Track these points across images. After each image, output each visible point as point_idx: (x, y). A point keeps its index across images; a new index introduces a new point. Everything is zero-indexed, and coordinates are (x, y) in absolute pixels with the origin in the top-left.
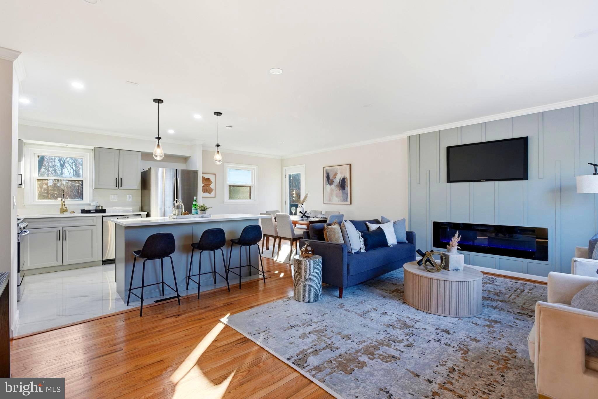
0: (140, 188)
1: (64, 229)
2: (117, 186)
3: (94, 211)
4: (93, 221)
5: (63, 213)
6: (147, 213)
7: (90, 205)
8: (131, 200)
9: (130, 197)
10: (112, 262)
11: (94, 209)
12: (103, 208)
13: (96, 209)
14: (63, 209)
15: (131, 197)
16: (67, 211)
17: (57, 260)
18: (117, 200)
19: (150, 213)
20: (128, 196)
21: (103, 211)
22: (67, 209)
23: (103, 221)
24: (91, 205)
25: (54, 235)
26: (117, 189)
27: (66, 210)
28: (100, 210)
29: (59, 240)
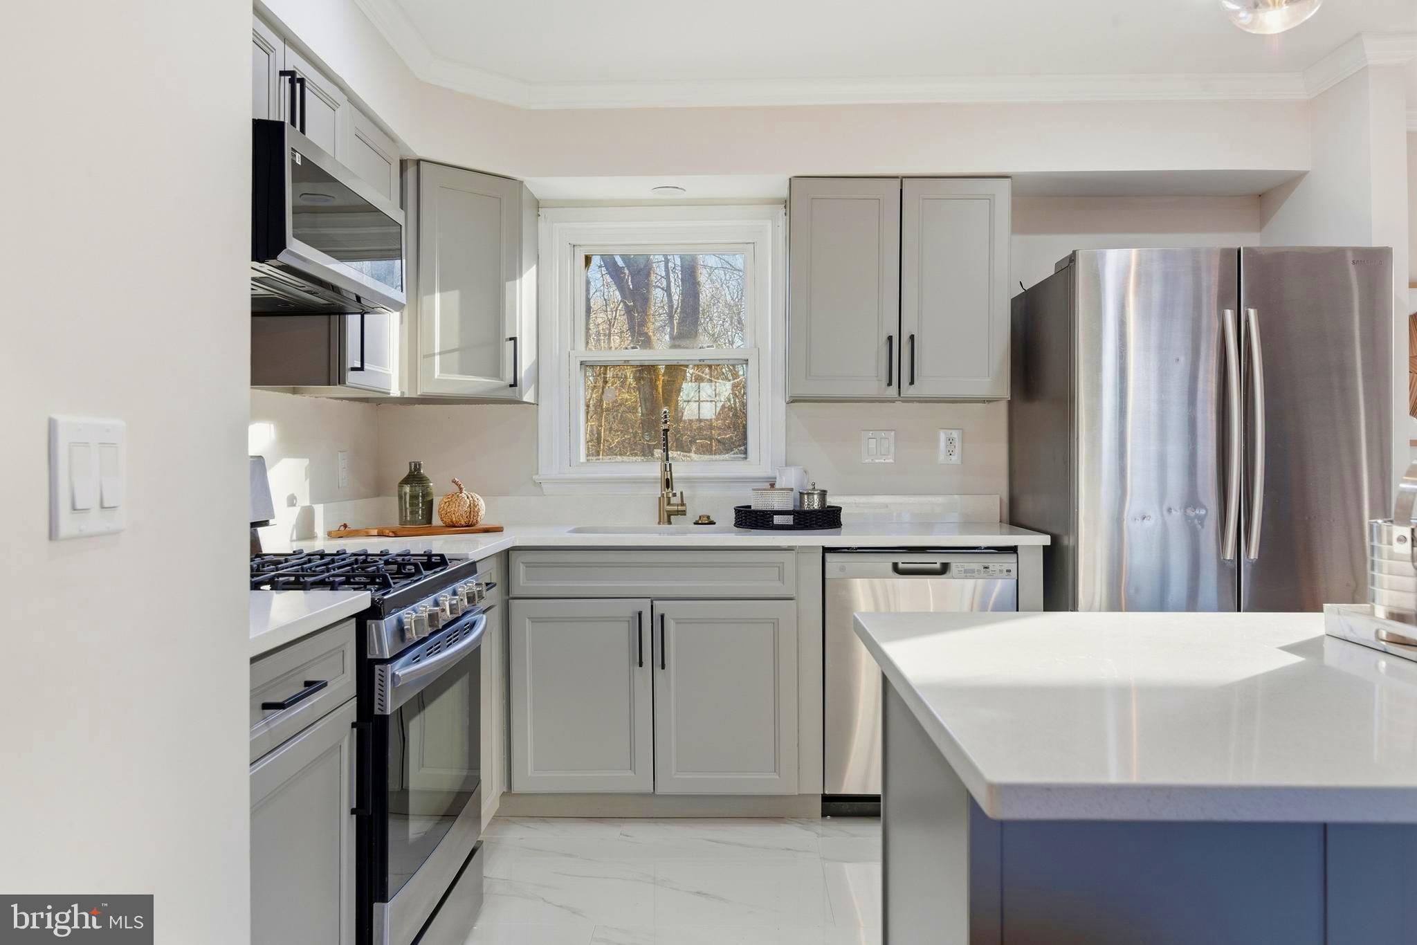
0: (1004, 391)
1: (660, 607)
2: (890, 384)
3: (789, 520)
4: (781, 578)
5: (669, 522)
6: (1046, 540)
7: (772, 485)
8: (955, 459)
9: (950, 441)
10: (869, 806)
11: (791, 508)
12: (832, 501)
13: (797, 509)
14: (669, 504)
15: (957, 443)
16: (683, 513)
17: (632, 767)
18: (891, 461)
19: (1067, 541)
20: (942, 436)
21: (829, 518)
22: (683, 504)
23: (827, 576)
24: (777, 486)
25: (622, 635)
26: (893, 402)
27: (680, 508)
28: (815, 511)
29: (641, 665)
